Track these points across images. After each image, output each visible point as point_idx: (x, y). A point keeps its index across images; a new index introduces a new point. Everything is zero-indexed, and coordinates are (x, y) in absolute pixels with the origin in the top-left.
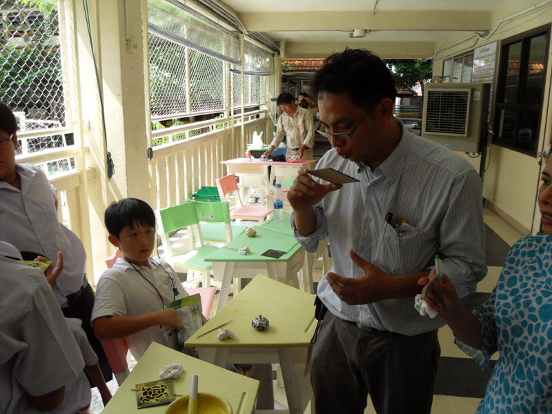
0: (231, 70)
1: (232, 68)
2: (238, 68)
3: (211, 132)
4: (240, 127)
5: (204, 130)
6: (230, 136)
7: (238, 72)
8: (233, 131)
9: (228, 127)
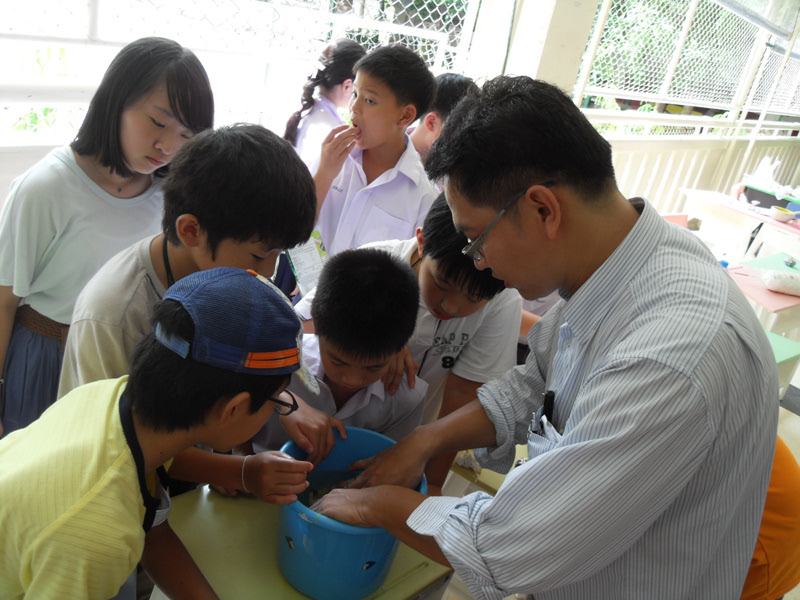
0: (768, 45)
1: (772, 42)
2: (784, 43)
3: (695, 136)
4: (748, 142)
5: (686, 130)
6: (724, 151)
7: (781, 50)
8: (733, 145)
9: (727, 137)
